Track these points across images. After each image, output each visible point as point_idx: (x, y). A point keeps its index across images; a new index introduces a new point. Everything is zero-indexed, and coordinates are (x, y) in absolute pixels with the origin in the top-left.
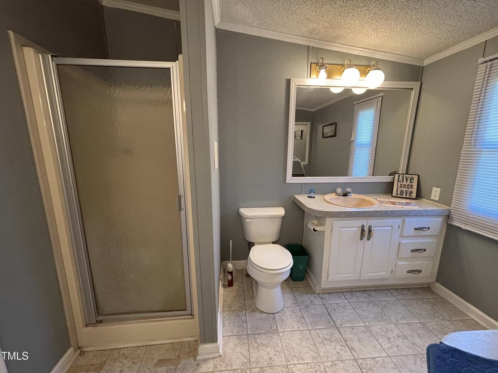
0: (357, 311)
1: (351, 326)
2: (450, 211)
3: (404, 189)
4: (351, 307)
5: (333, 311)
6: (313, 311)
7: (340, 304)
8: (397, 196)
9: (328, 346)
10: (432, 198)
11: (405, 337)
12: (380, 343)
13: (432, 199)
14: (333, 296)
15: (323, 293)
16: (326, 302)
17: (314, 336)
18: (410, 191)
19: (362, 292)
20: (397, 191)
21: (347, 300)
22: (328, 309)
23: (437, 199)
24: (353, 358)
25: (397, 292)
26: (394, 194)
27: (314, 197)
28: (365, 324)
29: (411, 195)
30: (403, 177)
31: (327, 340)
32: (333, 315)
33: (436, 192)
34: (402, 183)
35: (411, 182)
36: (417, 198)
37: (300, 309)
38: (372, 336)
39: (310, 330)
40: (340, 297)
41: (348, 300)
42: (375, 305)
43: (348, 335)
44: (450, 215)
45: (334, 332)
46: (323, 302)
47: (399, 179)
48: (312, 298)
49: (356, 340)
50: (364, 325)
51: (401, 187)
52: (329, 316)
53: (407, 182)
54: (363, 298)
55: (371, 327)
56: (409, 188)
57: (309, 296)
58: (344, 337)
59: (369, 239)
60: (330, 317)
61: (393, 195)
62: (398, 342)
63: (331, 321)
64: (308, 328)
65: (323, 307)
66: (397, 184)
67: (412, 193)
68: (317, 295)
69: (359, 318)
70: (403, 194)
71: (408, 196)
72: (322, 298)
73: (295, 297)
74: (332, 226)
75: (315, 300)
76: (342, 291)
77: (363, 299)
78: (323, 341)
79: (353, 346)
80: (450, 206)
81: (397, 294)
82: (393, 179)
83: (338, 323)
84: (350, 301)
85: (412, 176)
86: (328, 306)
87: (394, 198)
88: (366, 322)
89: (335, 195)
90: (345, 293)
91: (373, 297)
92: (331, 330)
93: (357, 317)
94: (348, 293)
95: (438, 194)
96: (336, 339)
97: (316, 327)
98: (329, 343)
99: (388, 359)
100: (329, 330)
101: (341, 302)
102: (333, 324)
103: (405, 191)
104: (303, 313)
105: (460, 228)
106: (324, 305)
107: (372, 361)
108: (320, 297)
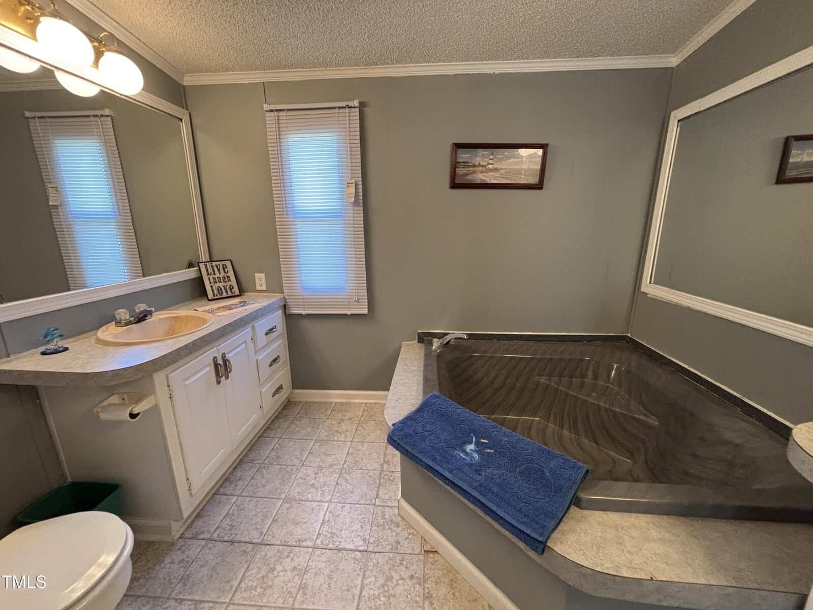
0: (260, 494)
1: (271, 521)
2: (285, 299)
3: (221, 285)
4: (248, 499)
5: (234, 531)
6: (205, 571)
7: (231, 512)
8: (215, 298)
9: (277, 581)
10: (258, 288)
11: (321, 468)
12: (311, 500)
13: (258, 290)
14: (209, 513)
15: (190, 526)
16: (208, 531)
17: (244, 599)
18: (229, 285)
19: (239, 466)
20: (213, 291)
21: (232, 495)
22: (223, 537)
23: (264, 288)
24: (310, 550)
25: (272, 430)
26: (211, 296)
27: (66, 349)
28: (282, 499)
29: (233, 290)
30: (212, 267)
31: (267, 576)
32: (238, 536)
33: (260, 279)
34: (214, 276)
35: (225, 272)
36: (241, 293)
37: (176, 600)
38: (300, 502)
39: (231, 600)
40: (220, 502)
41: (235, 494)
42: (268, 467)
43: (280, 534)
44: (286, 304)
45: (263, 553)
46: (203, 539)
47: (207, 271)
48: (177, 556)
49: (293, 526)
50: (282, 501)
51: (215, 282)
52: (235, 546)
53: (220, 274)
54: (248, 473)
55: (289, 495)
56: (226, 282)
57: (167, 560)
58: (278, 542)
59: (227, 378)
60: (236, 544)
61: (210, 298)
62: (321, 480)
63: (243, 547)
64: (224, 603)
65: (210, 545)
66: (208, 279)
67: (233, 288)
68: (182, 542)
69: (269, 499)
70: (222, 293)
71: (230, 294)
72: (195, 537)
73: (139, 597)
74: (169, 386)
75: (187, 553)
76: (213, 492)
77: (250, 473)
78: (265, 585)
79: (296, 538)
80: (282, 292)
81: (274, 432)
82: (199, 273)
83: (255, 536)
84: (238, 492)
85: (223, 263)
86: (218, 535)
87: (212, 302)
88: (280, 494)
89: (114, 326)
90: (222, 490)
91: (257, 460)
92: (258, 556)
93: (268, 501)
94: (225, 487)
95: (264, 281)
96: (275, 559)
97: (235, 583)
98: (273, 574)
99: (332, 506)
100: (256, 560)
101: (229, 506)
102: (250, 546)
103: (223, 288)
104: (189, 597)
105: (301, 315)
106: (210, 540)
107: (325, 526)
108: (191, 539)
